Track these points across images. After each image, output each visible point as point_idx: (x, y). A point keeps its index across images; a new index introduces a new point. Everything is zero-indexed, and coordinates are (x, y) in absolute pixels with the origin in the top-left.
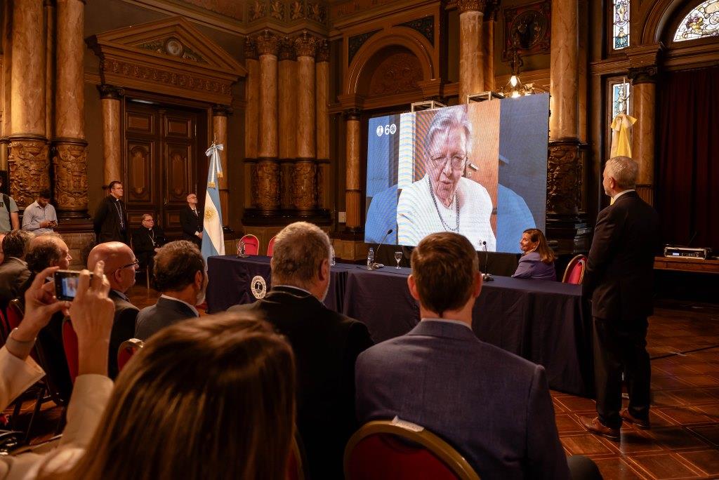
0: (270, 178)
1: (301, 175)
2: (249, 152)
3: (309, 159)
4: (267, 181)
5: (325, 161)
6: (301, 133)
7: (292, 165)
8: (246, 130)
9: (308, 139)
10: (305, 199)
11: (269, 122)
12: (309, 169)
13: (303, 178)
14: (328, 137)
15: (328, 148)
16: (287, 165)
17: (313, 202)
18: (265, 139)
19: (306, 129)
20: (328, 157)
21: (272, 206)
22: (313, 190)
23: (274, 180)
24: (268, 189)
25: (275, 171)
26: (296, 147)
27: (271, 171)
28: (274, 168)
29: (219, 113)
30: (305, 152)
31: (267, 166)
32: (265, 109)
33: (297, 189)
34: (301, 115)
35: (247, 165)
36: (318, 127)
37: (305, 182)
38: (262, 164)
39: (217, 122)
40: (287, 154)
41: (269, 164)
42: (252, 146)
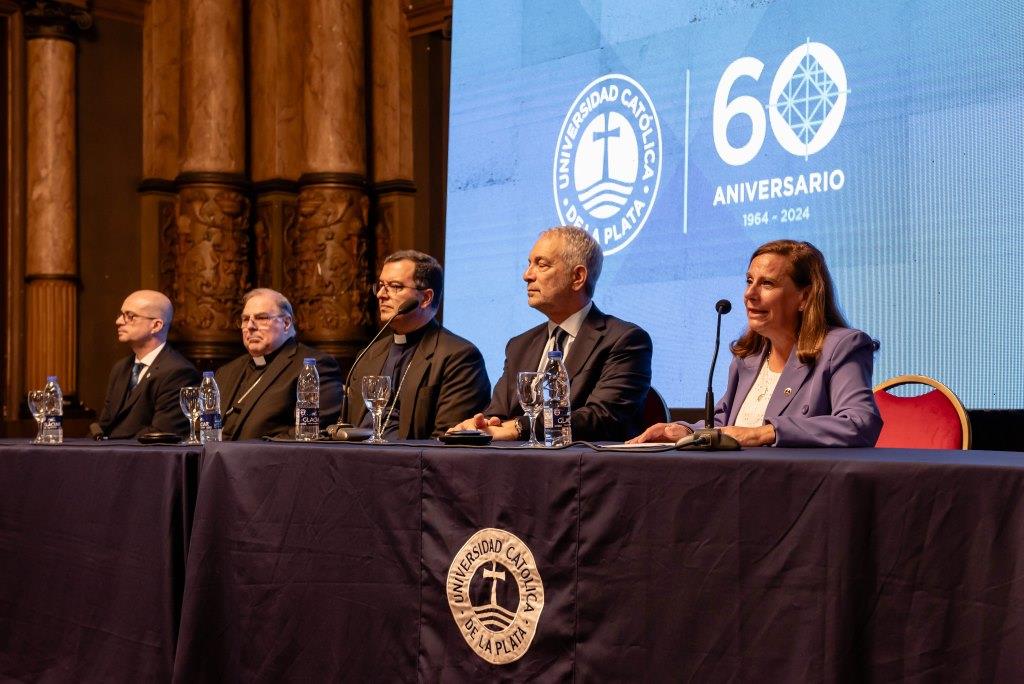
0: (216, 237)
1: (317, 228)
2: (153, 160)
3: (344, 179)
4: (206, 248)
5: (401, 187)
6: (315, 94)
7: (290, 198)
8: (145, 92)
9: (340, 112)
10: (329, 304)
11: (214, 60)
12: (341, 208)
13: (321, 238)
14: (409, 110)
15: (409, 144)
16: (274, 199)
17: (356, 314)
18: (197, 112)
19: (333, 82)
20: (408, 174)
21: (221, 329)
22: (359, 276)
23: (230, 244)
24: (209, 274)
25: (234, 216)
26: (302, 142)
27: (218, 217)
28: (228, 205)
29: (47, 30)
30: (329, 154)
31: (206, 200)
32: (199, 20)
33: (304, 273)
34: (315, 39)
35: (149, 202)
36: (377, 79)
37: (329, 252)
38: (188, 192)
39: (38, 59)
40: (274, 163)
41: (212, 192)
42: (163, 139)
